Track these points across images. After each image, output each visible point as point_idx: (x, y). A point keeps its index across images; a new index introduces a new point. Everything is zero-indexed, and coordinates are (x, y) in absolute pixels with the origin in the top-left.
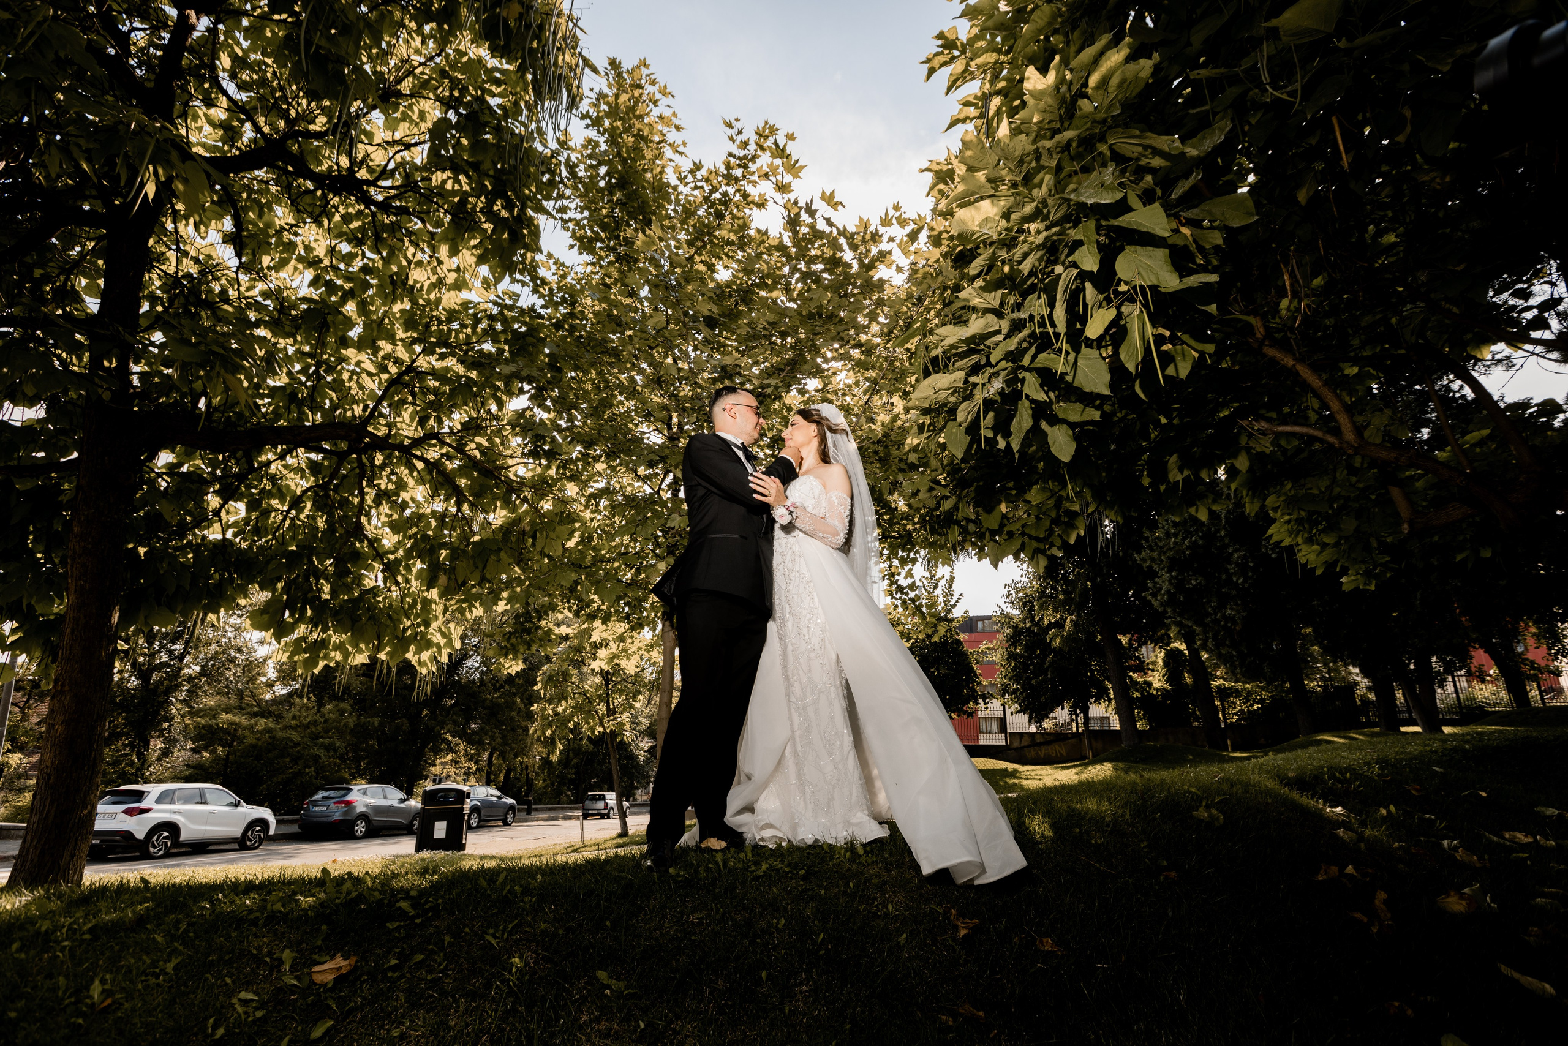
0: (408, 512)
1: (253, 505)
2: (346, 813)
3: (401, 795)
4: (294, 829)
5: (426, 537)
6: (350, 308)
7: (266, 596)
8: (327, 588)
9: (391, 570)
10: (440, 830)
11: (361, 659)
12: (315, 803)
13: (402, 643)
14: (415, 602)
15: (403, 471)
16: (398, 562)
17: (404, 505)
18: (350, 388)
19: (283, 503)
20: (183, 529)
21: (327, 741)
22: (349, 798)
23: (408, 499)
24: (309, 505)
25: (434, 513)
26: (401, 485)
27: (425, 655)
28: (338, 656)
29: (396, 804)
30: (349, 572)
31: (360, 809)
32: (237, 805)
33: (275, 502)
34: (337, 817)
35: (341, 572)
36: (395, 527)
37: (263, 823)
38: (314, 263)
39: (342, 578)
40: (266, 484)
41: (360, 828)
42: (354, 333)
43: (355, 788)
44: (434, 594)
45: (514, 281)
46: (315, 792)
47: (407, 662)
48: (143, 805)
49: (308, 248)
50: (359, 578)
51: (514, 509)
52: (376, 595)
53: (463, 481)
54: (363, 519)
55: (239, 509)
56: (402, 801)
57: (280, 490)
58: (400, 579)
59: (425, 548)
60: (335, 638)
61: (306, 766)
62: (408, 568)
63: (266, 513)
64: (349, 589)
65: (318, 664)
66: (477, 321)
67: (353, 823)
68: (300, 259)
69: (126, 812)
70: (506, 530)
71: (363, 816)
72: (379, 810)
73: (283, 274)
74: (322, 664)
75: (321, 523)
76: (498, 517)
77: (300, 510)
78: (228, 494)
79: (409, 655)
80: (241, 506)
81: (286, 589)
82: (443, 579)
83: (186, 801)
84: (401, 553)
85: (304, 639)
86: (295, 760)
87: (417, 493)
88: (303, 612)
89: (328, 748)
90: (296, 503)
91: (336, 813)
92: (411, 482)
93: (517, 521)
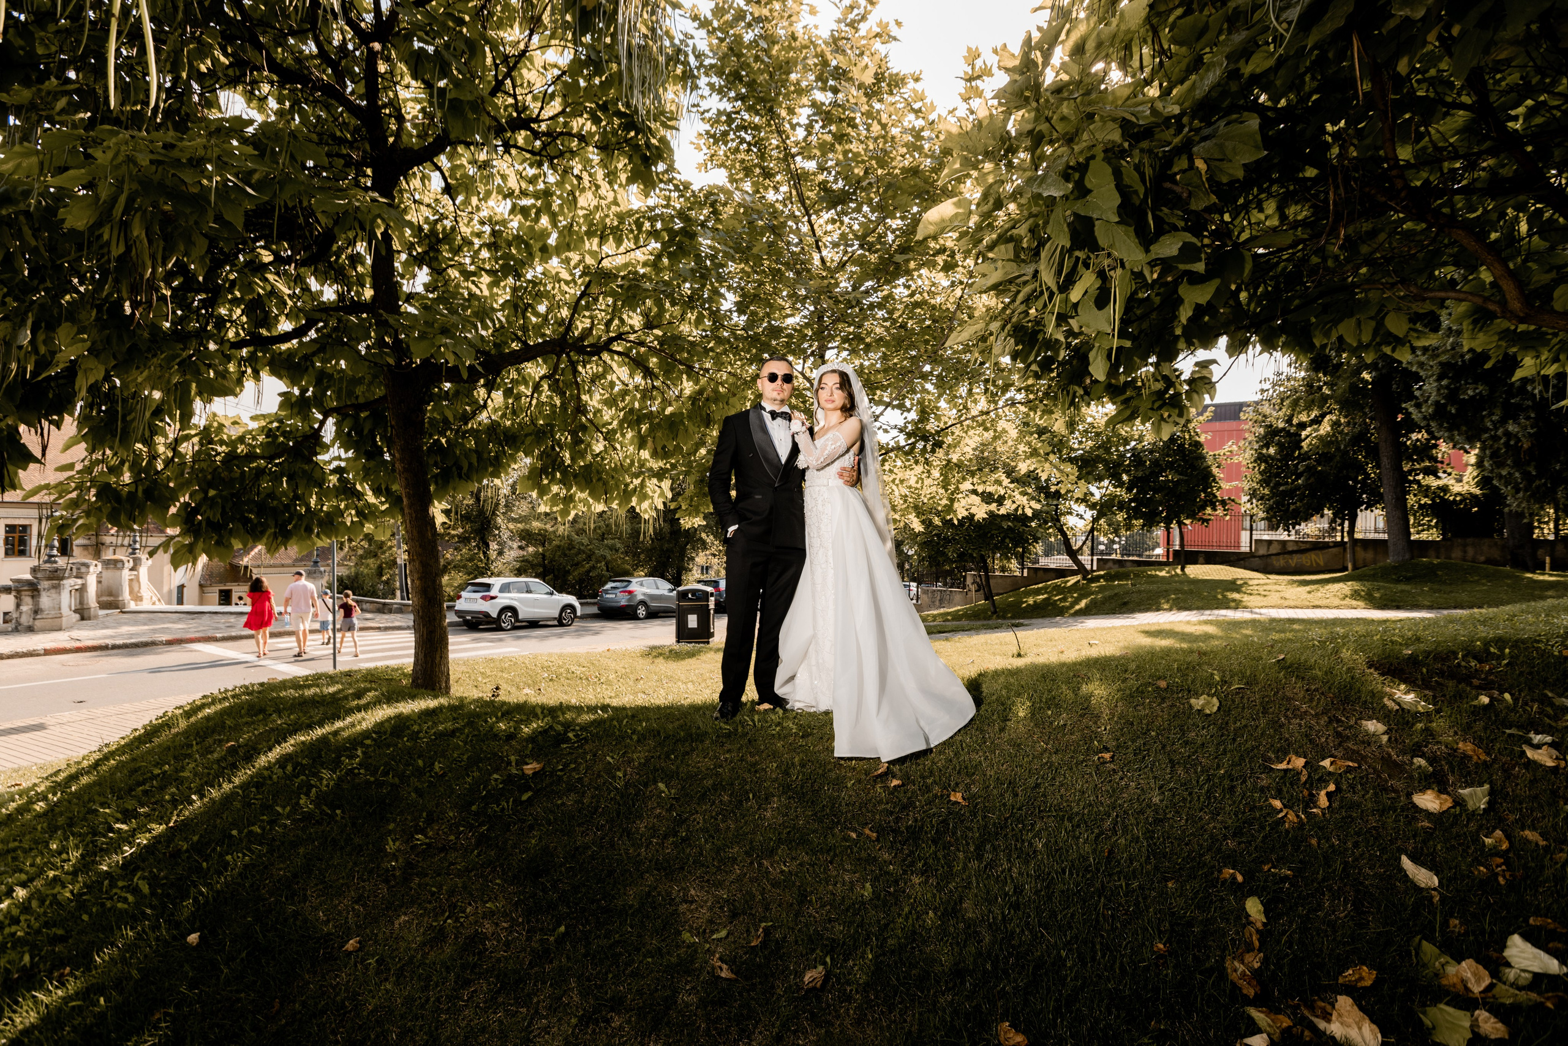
0: (617, 389)
1: (508, 393)
2: (629, 600)
3: (670, 586)
4: (594, 610)
5: (632, 410)
6: (545, 221)
7: (528, 460)
8: (568, 456)
9: (609, 437)
10: (693, 621)
11: (600, 507)
12: (606, 592)
13: (626, 495)
14: (632, 462)
15: (606, 356)
16: (614, 431)
17: (612, 384)
18: (554, 296)
19: (527, 387)
20: (466, 418)
21: (609, 542)
22: (630, 588)
23: (615, 378)
24: (546, 387)
25: (636, 388)
26: (608, 369)
27: (645, 505)
28: (581, 508)
29: (666, 593)
30: (582, 442)
31: (640, 597)
32: (552, 594)
33: (522, 388)
34: (624, 603)
35: (577, 441)
36: (611, 402)
37: (571, 607)
38: (510, 195)
39: (578, 446)
40: (514, 375)
41: (642, 612)
42: (552, 241)
43: (634, 580)
44: (645, 454)
45: (661, 190)
46: (605, 583)
47: (633, 508)
48: (492, 593)
49: (504, 177)
50: (589, 445)
51: (697, 382)
52: (603, 459)
53: (655, 360)
54: (584, 397)
55: (498, 396)
56: (671, 591)
57: (524, 378)
58: (618, 446)
59: (633, 419)
60: (580, 495)
61: (598, 561)
62: (623, 435)
63: (518, 397)
64: (582, 455)
65: (569, 514)
66: (639, 226)
67: (634, 608)
68: (500, 190)
69: (484, 598)
70: (694, 398)
71: (643, 603)
72: (653, 597)
73: (491, 203)
74: (573, 513)
75: (558, 403)
76: (688, 387)
77: (540, 393)
78: (490, 387)
79: (633, 504)
80: (500, 393)
81: (540, 457)
82: (650, 443)
83: (520, 591)
84: (615, 423)
85: (557, 494)
86: (589, 558)
87: (621, 373)
88: (554, 476)
89: (612, 548)
90: (537, 388)
91: (623, 600)
92: (615, 366)
93: (701, 392)
